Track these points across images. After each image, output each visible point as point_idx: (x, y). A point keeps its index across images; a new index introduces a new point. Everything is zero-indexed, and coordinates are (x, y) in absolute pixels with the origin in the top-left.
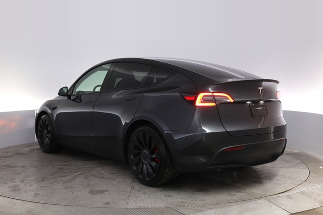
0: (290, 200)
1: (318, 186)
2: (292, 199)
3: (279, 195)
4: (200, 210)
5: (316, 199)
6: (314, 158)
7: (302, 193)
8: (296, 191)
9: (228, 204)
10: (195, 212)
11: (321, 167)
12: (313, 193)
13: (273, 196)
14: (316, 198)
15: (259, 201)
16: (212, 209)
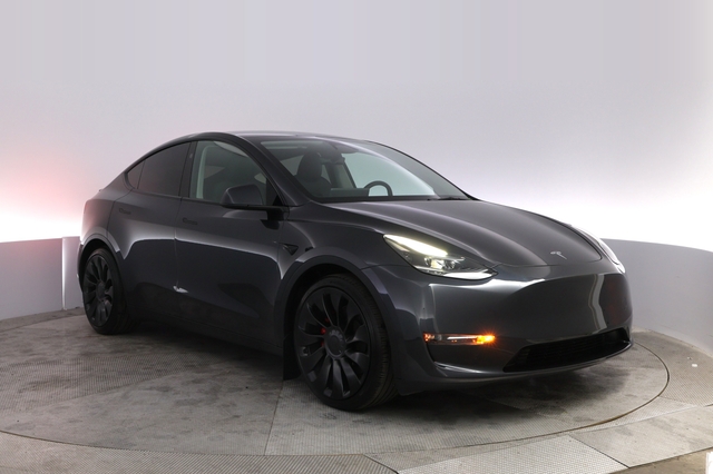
0: (625, 436)
1: (688, 406)
2: (630, 434)
3: (602, 426)
4: (427, 460)
5: (684, 436)
6: (679, 345)
7: (653, 421)
8: (639, 417)
9: (489, 447)
10: (417, 463)
11: (695, 365)
12: (677, 421)
13: (588, 429)
14: (682, 432)
15: (557, 440)
16: (453, 457)
